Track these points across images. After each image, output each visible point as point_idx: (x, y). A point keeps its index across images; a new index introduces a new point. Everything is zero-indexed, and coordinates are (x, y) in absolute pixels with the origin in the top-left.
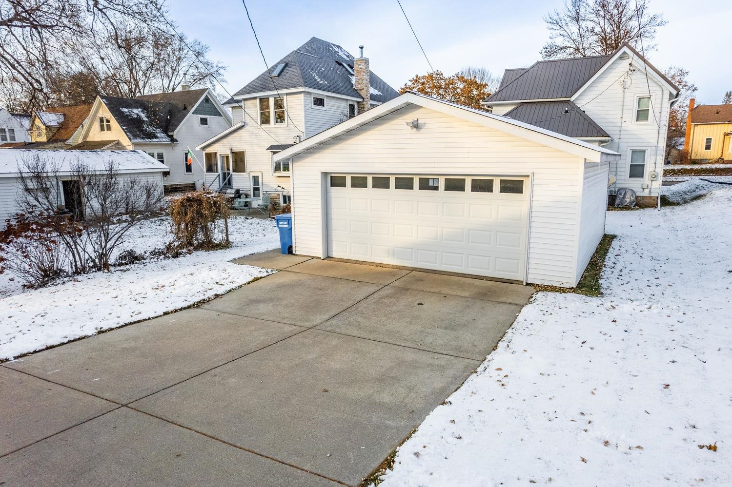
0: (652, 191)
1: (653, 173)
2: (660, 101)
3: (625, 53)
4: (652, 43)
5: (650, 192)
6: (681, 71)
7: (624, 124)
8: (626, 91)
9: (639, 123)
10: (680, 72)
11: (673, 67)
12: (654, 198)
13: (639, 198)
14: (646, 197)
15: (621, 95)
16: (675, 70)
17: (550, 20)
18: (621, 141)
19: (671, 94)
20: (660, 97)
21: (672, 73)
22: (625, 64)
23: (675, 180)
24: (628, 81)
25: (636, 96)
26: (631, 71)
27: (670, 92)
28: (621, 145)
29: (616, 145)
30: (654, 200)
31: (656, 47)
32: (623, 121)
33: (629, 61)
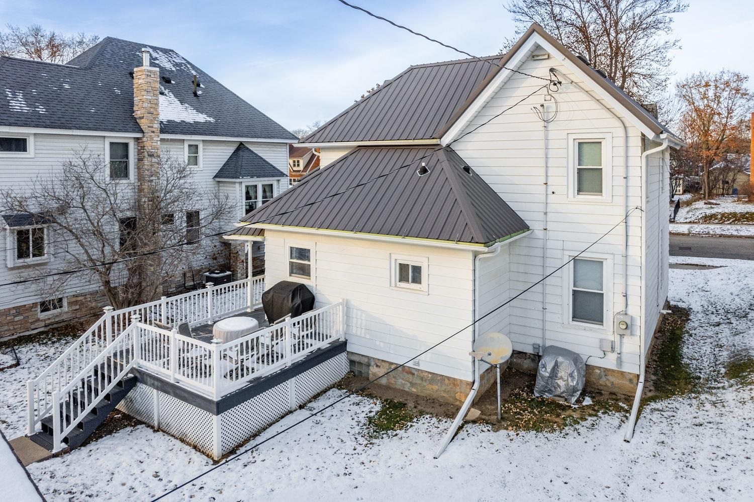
0: (624, 358)
1: (622, 317)
2: (621, 151)
3: (538, 47)
4: (671, 38)
5: (620, 361)
6: (738, 76)
7: (552, 198)
8: (551, 126)
9: (583, 197)
10: (736, 77)
11: (726, 70)
12: (631, 376)
13: (598, 371)
14: (613, 371)
15: (541, 135)
16: (730, 75)
17: (514, 8)
18: (551, 234)
19: (644, 138)
20: (621, 142)
21: (726, 78)
22: (541, 69)
23: (735, 233)
24: (551, 104)
25: (571, 137)
26: (555, 84)
27: (643, 135)
28: (550, 244)
29: (540, 244)
30: (631, 380)
31: (679, 44)
32: (550, 192)
33: (547, 64)
